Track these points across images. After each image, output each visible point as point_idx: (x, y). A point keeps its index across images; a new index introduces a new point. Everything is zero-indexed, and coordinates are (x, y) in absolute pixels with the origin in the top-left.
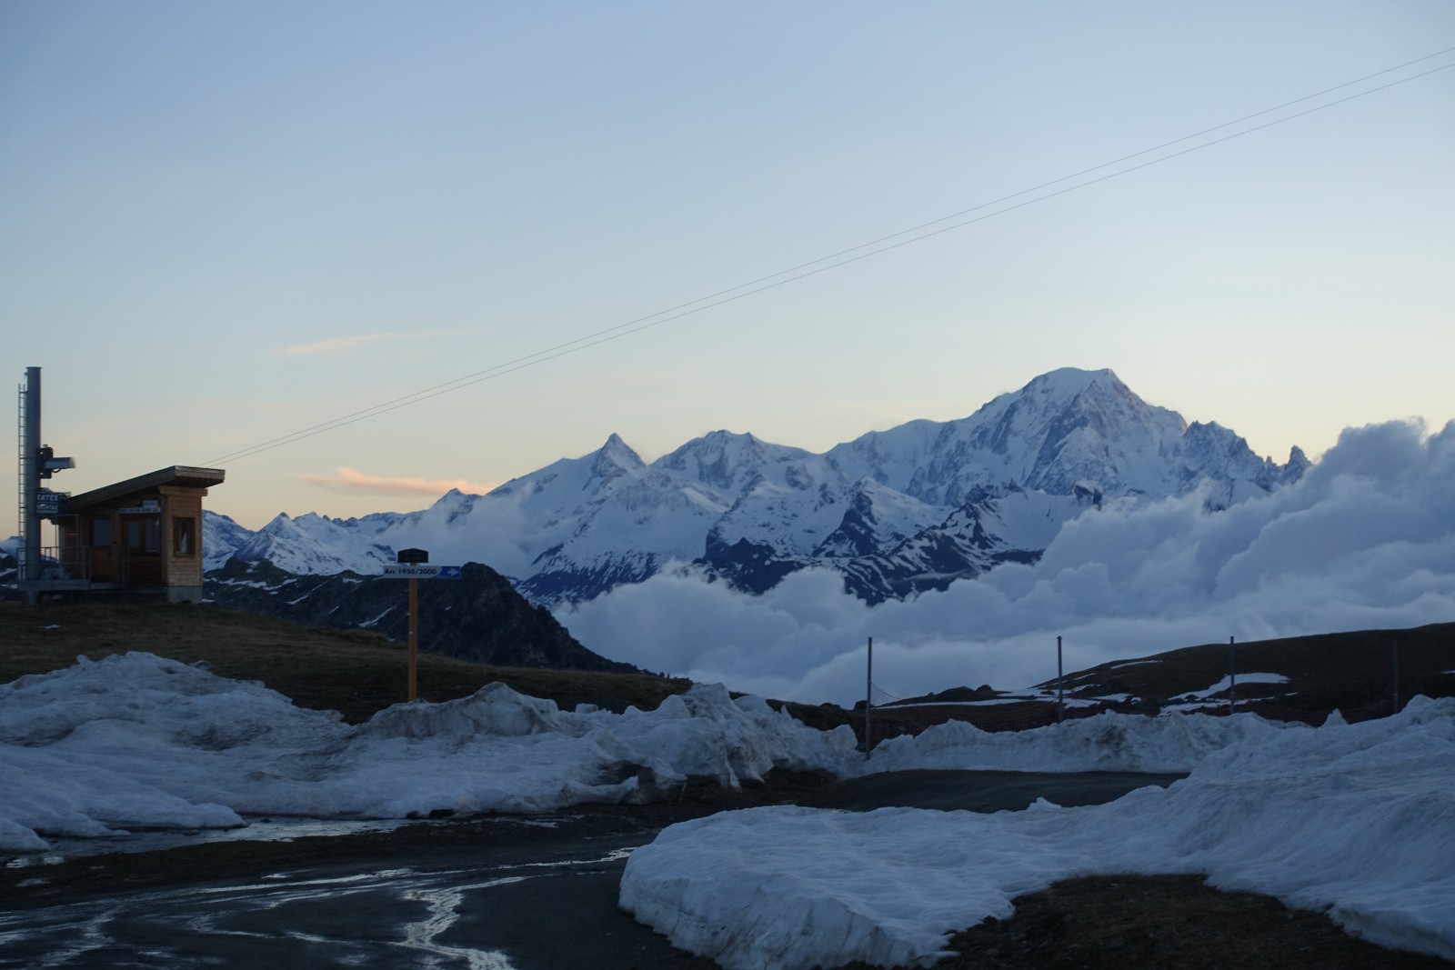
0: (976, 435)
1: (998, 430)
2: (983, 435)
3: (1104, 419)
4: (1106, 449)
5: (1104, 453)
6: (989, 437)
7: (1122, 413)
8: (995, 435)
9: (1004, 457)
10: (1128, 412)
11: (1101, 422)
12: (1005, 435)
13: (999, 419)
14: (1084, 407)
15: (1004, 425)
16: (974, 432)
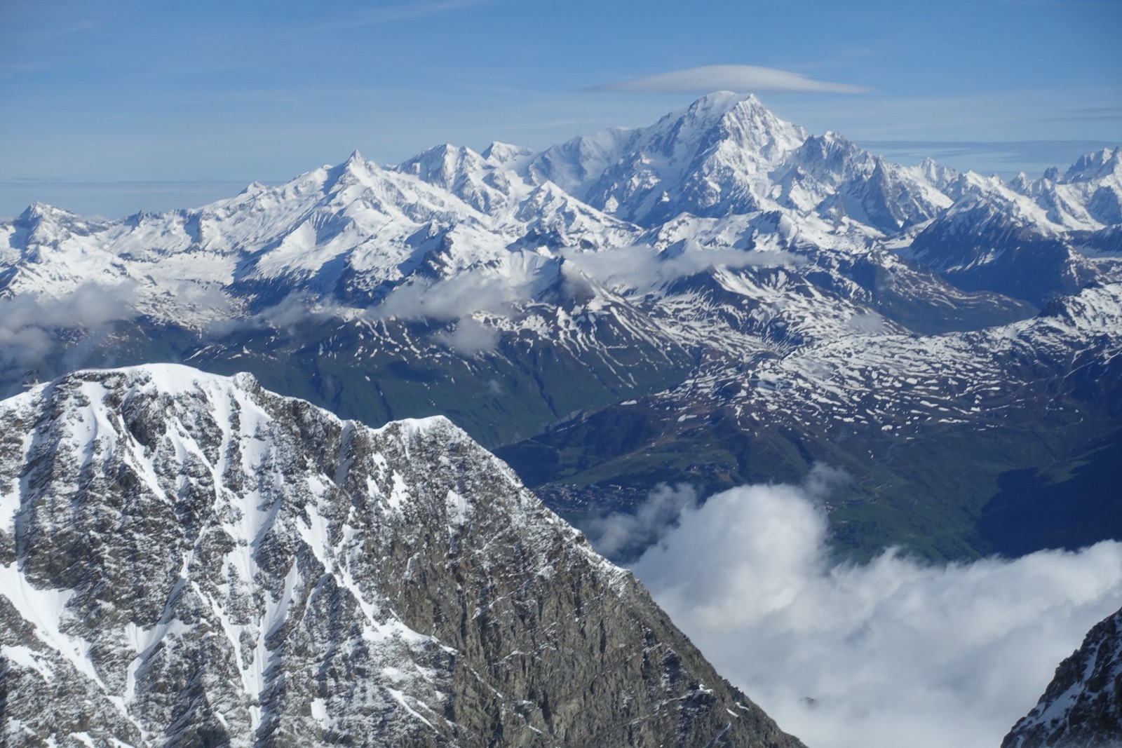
0: (653, 141)
1: (669, 138)
2: (658, 142)
3: (742, 132)
4: (740, 157)
5: (737, 160)
6: (663, 142)
7: (756, 128)
8: (667, 142)
9: (669, 160)
10: (761, 127)
11: (740, 135)
12: (672, 142)
13: (670, 130)
14: (728, 123)
15: (673, 134)
16: (652, 139)
